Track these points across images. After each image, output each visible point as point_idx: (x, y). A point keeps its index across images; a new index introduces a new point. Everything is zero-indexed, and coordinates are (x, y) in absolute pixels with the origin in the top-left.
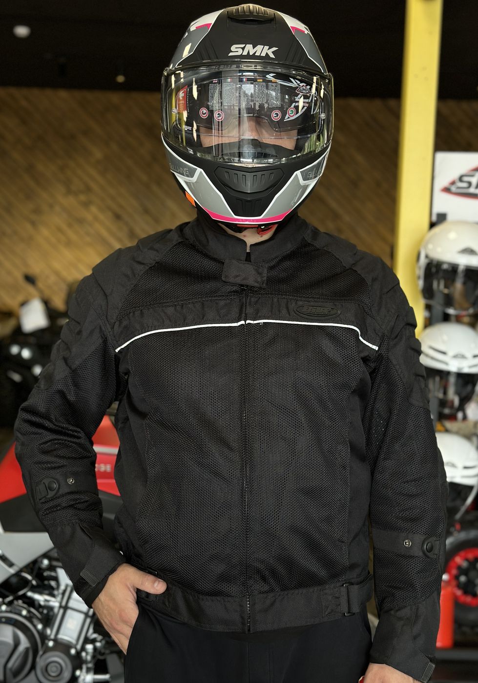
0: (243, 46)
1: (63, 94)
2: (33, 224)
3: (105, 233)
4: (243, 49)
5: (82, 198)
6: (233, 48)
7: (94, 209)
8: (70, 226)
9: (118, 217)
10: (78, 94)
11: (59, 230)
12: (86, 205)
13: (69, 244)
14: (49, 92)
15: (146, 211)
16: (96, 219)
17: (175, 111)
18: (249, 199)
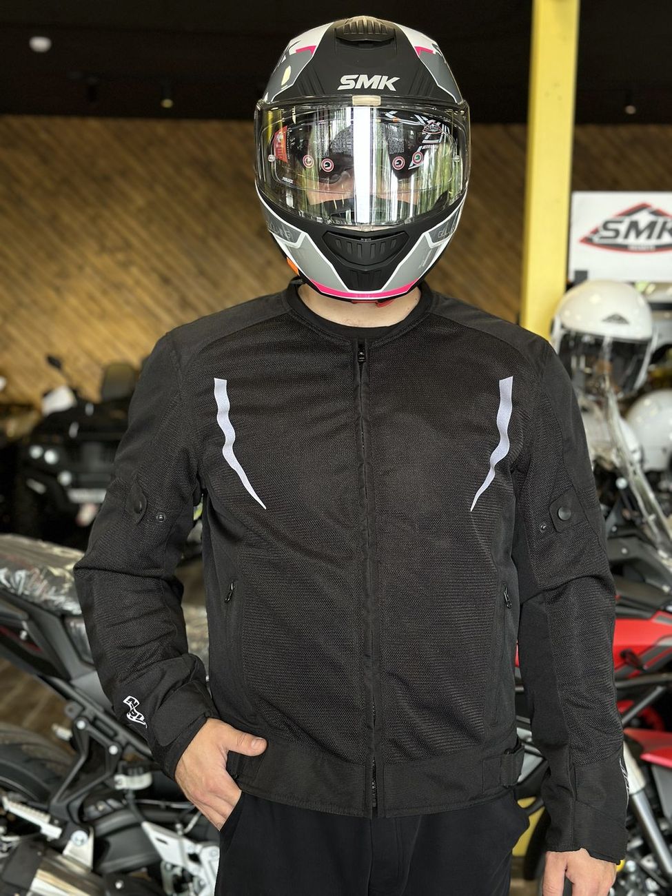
0: (355, 77)
1: (93, 123)
2: (57, 290)
3: (148, 301)
4: (356, 80)
5: (120, 256)
6: (344, 80)
7: (134, 270)
8: (105, 293)
9: (166, 281)
10: (112, 123)
12: (125, 265)
13: (103, 316)
17: (272, 158)
18: (366, 270)
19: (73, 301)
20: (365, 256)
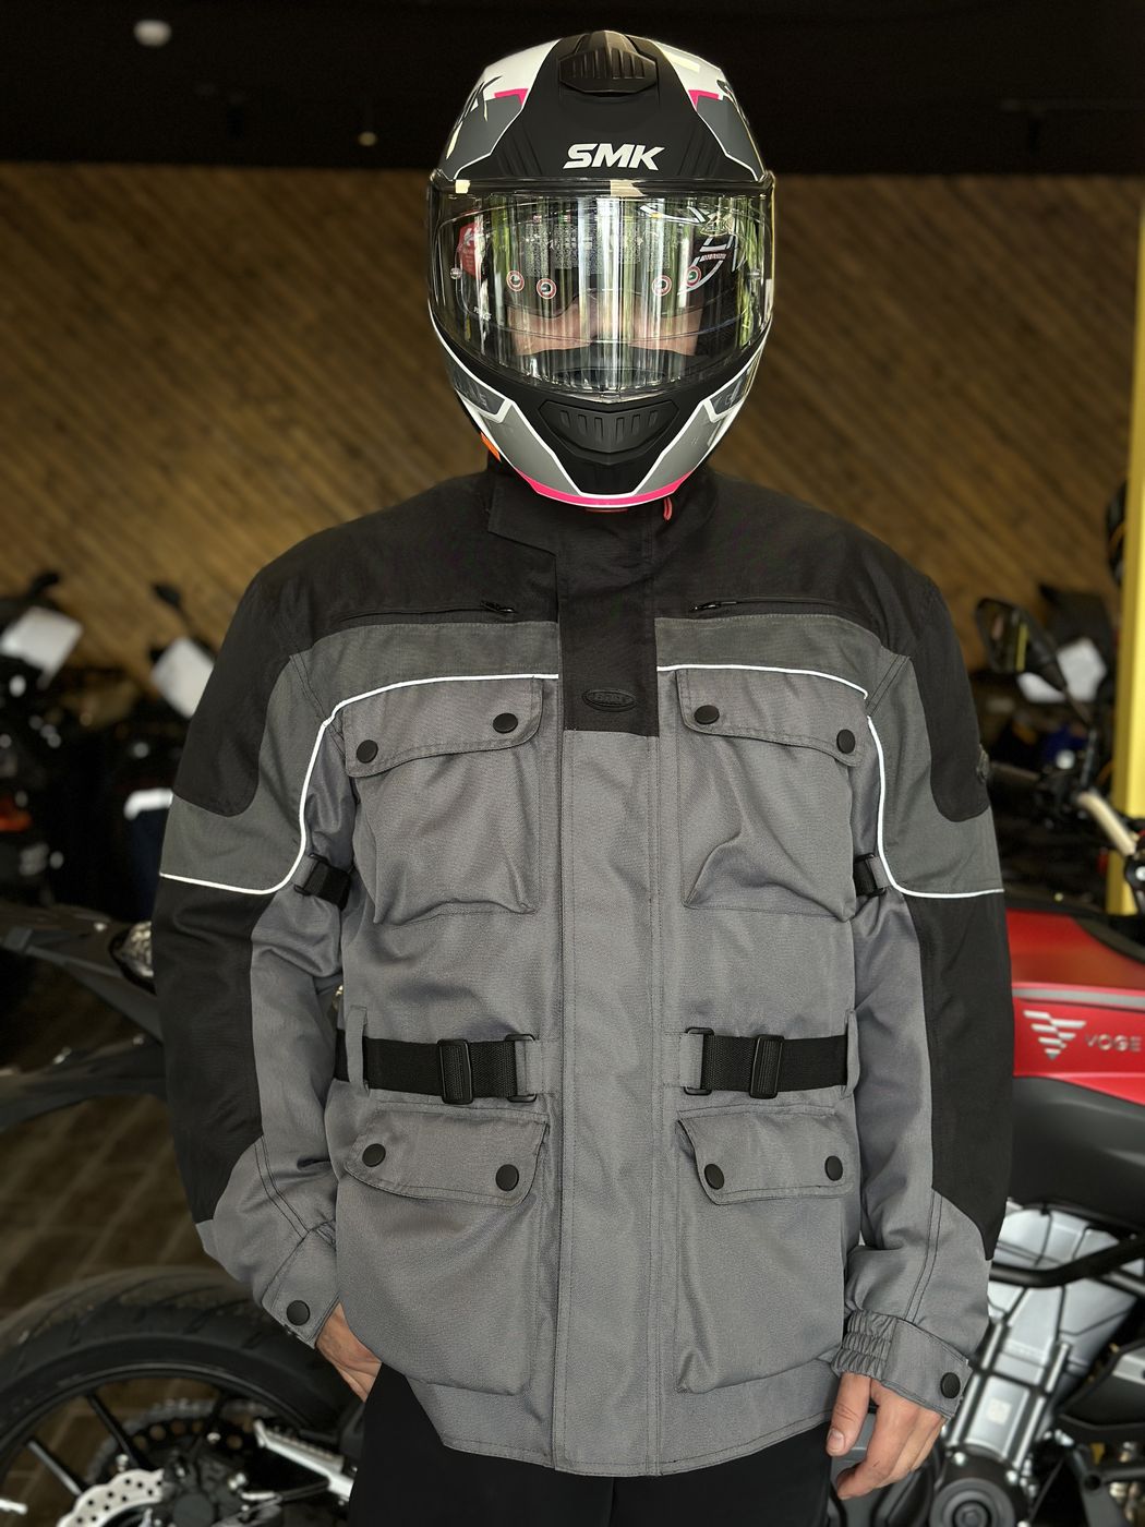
0: (592, 147)
1: (229, 177)
2: (165, 469)
3: (325, 490)
4: (593, 153)
5: (274, 410)
6: (573, 152)
7: (299, 435)
8: (247, 474)
9: (353, 452)
10: (260, 177)
11: (225, 483)
12: (282, 426)
13: (245, 514)
14: (198, 174)
15: (416, 439)
16: (305, 456)
17: (456, 272)
18: (608, 464)
19: (192, 488)
20: (609, 439)
